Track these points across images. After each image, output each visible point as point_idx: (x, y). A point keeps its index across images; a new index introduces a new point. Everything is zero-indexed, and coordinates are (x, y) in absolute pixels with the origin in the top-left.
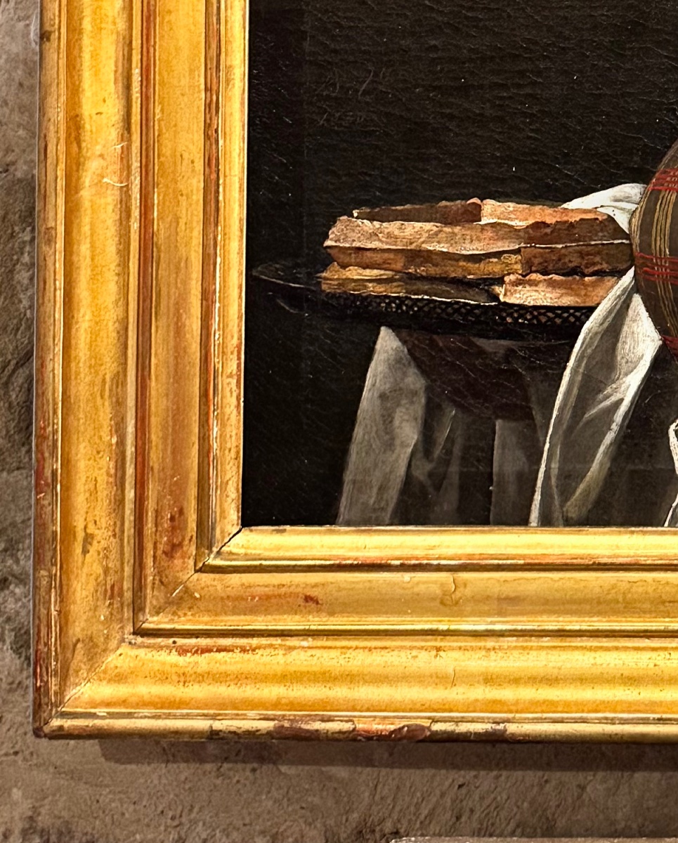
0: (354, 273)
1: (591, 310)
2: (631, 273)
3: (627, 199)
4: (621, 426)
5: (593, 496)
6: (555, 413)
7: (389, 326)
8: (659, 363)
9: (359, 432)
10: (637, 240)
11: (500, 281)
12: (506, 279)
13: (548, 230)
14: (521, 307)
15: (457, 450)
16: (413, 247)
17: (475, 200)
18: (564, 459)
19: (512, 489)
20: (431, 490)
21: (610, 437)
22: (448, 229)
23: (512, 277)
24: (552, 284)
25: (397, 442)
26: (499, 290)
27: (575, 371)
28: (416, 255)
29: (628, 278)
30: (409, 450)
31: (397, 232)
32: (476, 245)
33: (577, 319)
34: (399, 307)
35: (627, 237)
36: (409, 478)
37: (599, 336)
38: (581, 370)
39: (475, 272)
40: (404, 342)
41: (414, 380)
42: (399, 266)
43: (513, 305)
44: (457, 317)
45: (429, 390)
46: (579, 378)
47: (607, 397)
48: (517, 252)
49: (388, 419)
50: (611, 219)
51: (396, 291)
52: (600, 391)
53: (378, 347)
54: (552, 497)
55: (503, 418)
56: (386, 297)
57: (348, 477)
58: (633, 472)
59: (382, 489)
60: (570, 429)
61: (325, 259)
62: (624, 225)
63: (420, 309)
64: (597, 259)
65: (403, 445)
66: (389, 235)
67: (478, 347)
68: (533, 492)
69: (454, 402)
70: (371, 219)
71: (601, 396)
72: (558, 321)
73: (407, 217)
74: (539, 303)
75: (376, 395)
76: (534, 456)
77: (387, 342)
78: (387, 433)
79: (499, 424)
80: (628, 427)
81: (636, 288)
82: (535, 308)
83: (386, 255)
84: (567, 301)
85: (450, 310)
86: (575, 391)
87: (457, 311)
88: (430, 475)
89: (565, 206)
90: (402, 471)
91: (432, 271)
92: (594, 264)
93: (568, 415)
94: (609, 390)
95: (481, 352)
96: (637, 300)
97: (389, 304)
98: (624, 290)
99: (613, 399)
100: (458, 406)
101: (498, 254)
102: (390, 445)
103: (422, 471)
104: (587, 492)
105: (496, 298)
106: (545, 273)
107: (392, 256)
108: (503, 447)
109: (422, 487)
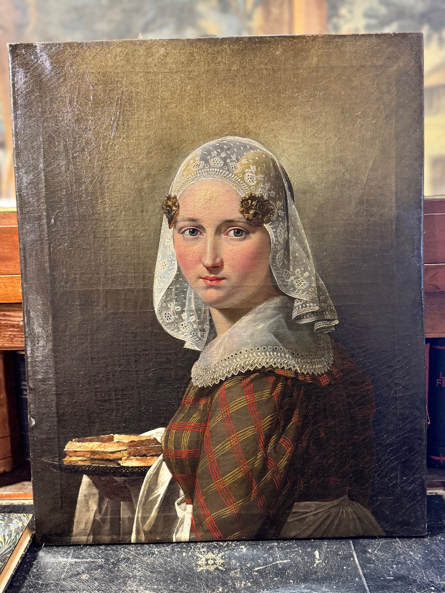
0: (74, 459)
1: (150, 467)
2: (162, 455)
3: (160, 432)
4: (160, 502)
5: (152, 524)
6: (139, 499)
7: (86, 474)
8: (172, 483)
9: (78, 506)
10: (163, 445)
11: (121, 459)
12: (123, 458)
13: (135, 443)
14: (128, 467)
15: (109, 511)
16: (92, 450)
17: (112, 435)
18: (143, 513)
19: (127, 522)
20: (101, 523)
21: (157, 506)
22: (103, 444)
23: (125, 458)
24: (137, 459)
25: (90, 509)
26: (120, 462)
27: (145, 486)
28: (93, 453)
29: (161, 457)
30: (94, 511)
31: (87, 446)
32: (112, 448)
33: (145, 470)
34: (89, 468)
35: (160, 444)
36: (94, 520)
37: (152, 475)
38: (147, 486)
39: (113, 457)
40: (91, 479)
41: (95, 491)
42: (88, 456)
43: (124, 467)
44: (107, 471)
45: (99, 493)
46: (147, 488)
47: (155, 494)
48: (126, 450)
49: (87, 502)
50: (155, 439)
51: (88, 463)
52: (153, 492)
53: (83, 480)
54: (139, 524)
55: (123, 501)
56: (84, 465)
57: (76, 520)
58: (164, 516)
59: (86, 523)
60: (144, 504)
61: (65, 455)
62: (160, 441)
63: (96, 469)
64: (151, 451)
65: (93, 510)
66: (85, 446)
67: (114, 479)
68: (133, 523)
69: (107, 496)
70: (79, 442)
71: (153, 493)
72: (139, 471)
73: (91, 441)
74: (133, 466)
75: (83, 495)
76: (133, 512)
77: (86, 479)
78: (87, 507)
79: (122, 503)
80: (163, 502)
81: (164, 460)
82: (132, 467)
83: (84, 453)
84: (142, 464)
85: (105, 469)
86: (146, 492)
87: (107, 469)
88: (101, 519)
89: (141, 435)
90: (92, 518)
91: (99, 457)
92: (150, 453)
93: (143, 499)
94: (156, 491)
95: (116, 481)
96: (164, 463)
97: (85, 468)
98: (160, 461)
99: (157, 494)
100: (109, 498)
101: (120, 451)
102: (88, 511)
103: (98, 518)
104: (151, 522)
105: (119, 464)
106: (135, 456)
107: (86, 453)
108: (123, 510)
109: (99, 523)
